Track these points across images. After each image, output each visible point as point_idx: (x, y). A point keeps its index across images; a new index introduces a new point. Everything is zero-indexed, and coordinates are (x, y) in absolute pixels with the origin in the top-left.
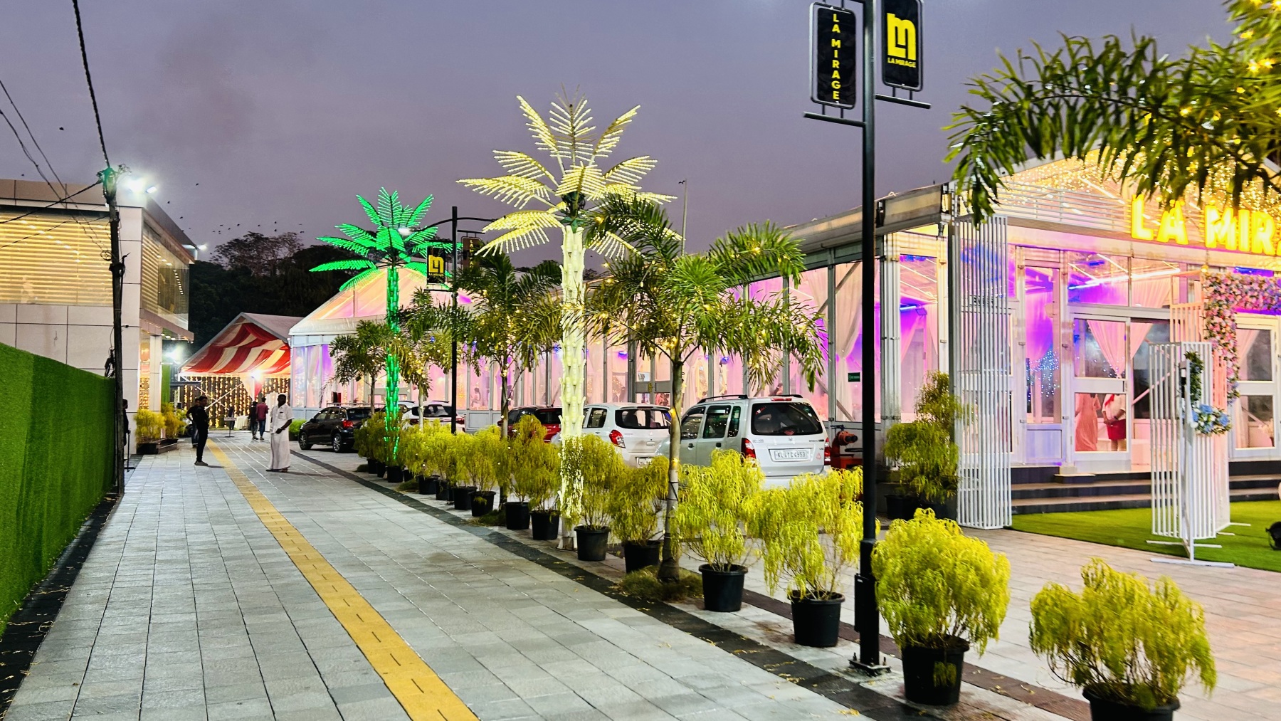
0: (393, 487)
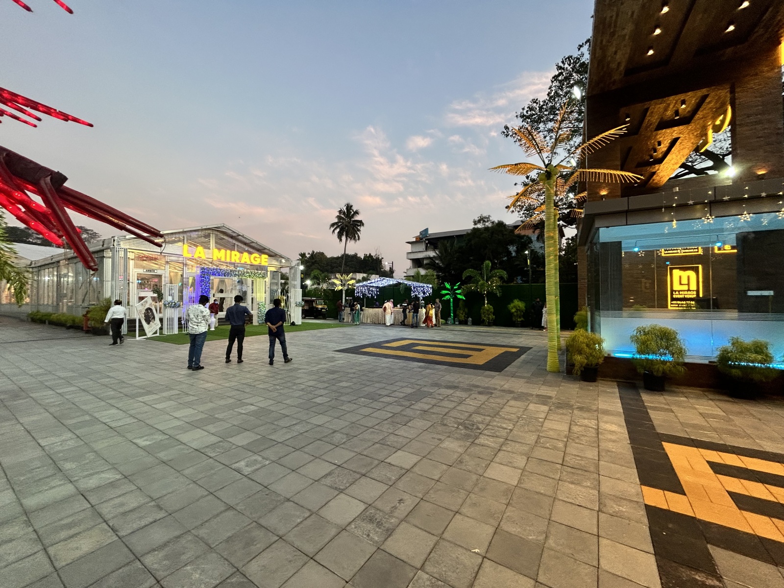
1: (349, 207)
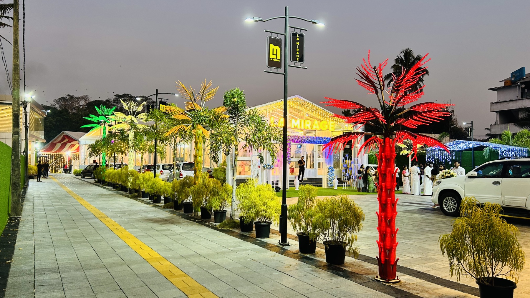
0: (102, 185)
1: (408, 53)
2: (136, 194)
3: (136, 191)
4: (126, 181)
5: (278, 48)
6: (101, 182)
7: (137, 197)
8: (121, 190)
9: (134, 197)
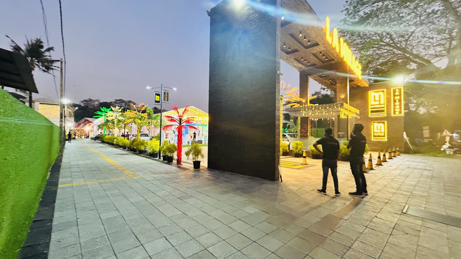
2: (117, 146)
3: (118, 145)
4: (114, 141)
5: (159, 97)
6: (103, 142)
7: (117, 147)
8: (112, 145)
9: (116, 148)
